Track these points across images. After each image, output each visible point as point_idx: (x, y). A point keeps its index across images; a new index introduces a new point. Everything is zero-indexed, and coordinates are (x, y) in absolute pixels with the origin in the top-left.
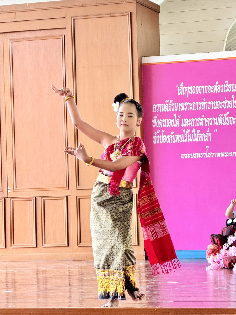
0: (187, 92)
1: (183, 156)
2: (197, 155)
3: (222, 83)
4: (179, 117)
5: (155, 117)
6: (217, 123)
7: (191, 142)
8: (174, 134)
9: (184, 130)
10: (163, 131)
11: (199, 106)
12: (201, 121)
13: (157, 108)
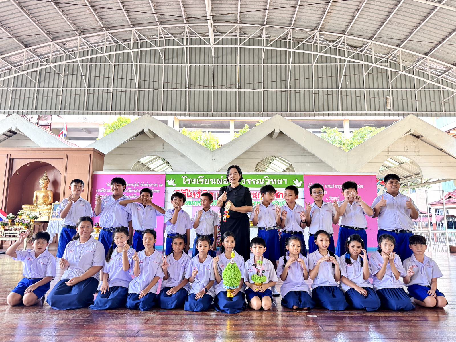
13: (98, 191)
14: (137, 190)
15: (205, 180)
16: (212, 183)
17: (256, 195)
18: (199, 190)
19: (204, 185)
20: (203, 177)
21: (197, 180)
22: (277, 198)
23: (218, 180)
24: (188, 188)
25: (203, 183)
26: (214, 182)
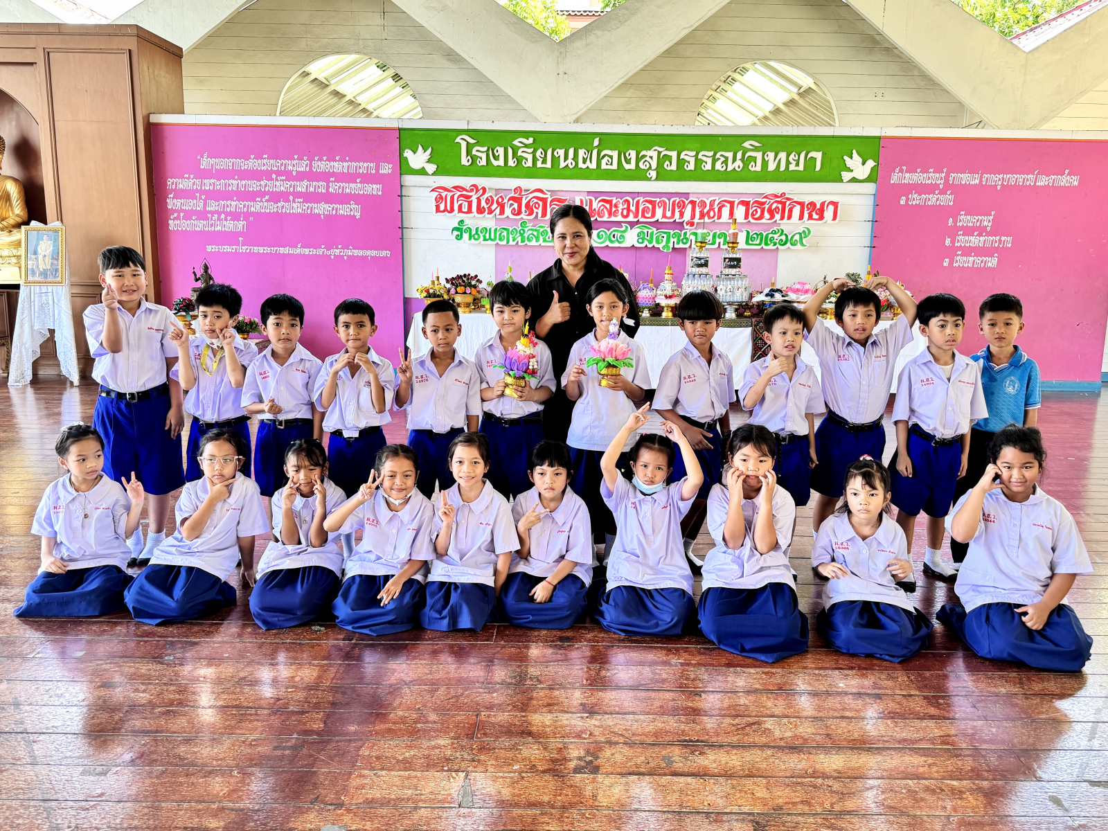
0: (212, 165)
1: (209, 248)
2: (227, 249)
3: (259, 157)
4: (203, 197)
5: (171, 196)
6: (253, 209)
7: (219, 232)
8: (196, 219)
9: (210, 215)
10: (182, 214)
11: (229, 185)
12: (233, 205)
13: (173, 183)
14: (306, 183)
15: (538, 154)
16: (562, 165)
17: (711, 208)
18: (516, 189)
19: (533, 173)
20: (531, 140)
21: (510, 151)
22: (782, 218)
23: (581, 153)
24: (481, 182)
25: (530, 164)
26: (570, 161)
